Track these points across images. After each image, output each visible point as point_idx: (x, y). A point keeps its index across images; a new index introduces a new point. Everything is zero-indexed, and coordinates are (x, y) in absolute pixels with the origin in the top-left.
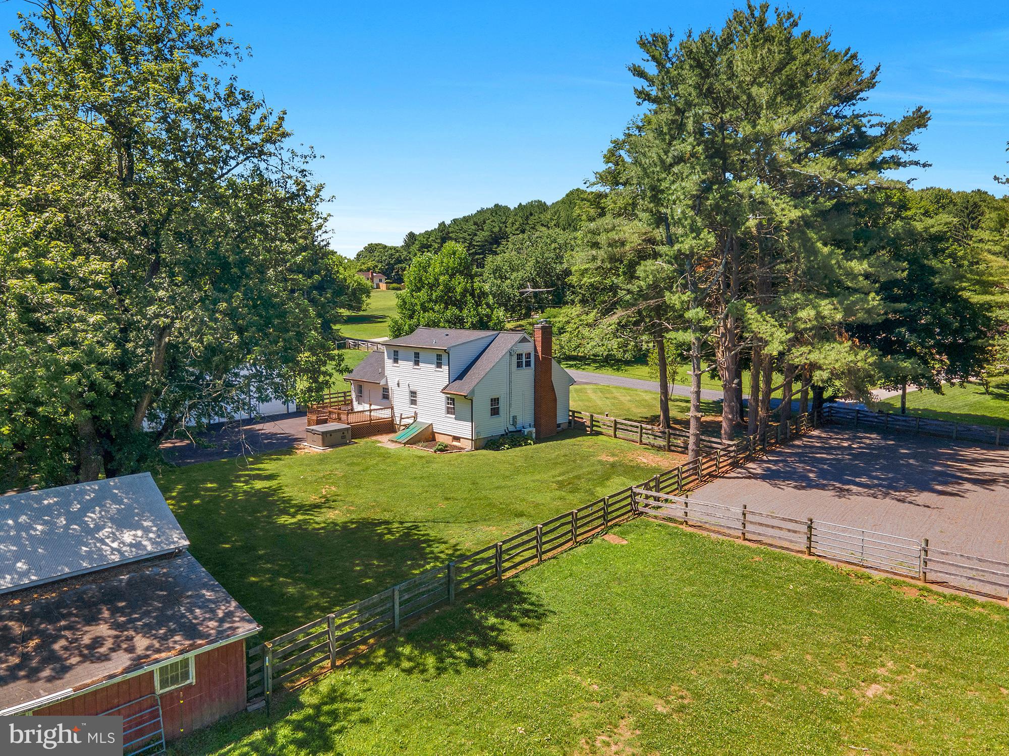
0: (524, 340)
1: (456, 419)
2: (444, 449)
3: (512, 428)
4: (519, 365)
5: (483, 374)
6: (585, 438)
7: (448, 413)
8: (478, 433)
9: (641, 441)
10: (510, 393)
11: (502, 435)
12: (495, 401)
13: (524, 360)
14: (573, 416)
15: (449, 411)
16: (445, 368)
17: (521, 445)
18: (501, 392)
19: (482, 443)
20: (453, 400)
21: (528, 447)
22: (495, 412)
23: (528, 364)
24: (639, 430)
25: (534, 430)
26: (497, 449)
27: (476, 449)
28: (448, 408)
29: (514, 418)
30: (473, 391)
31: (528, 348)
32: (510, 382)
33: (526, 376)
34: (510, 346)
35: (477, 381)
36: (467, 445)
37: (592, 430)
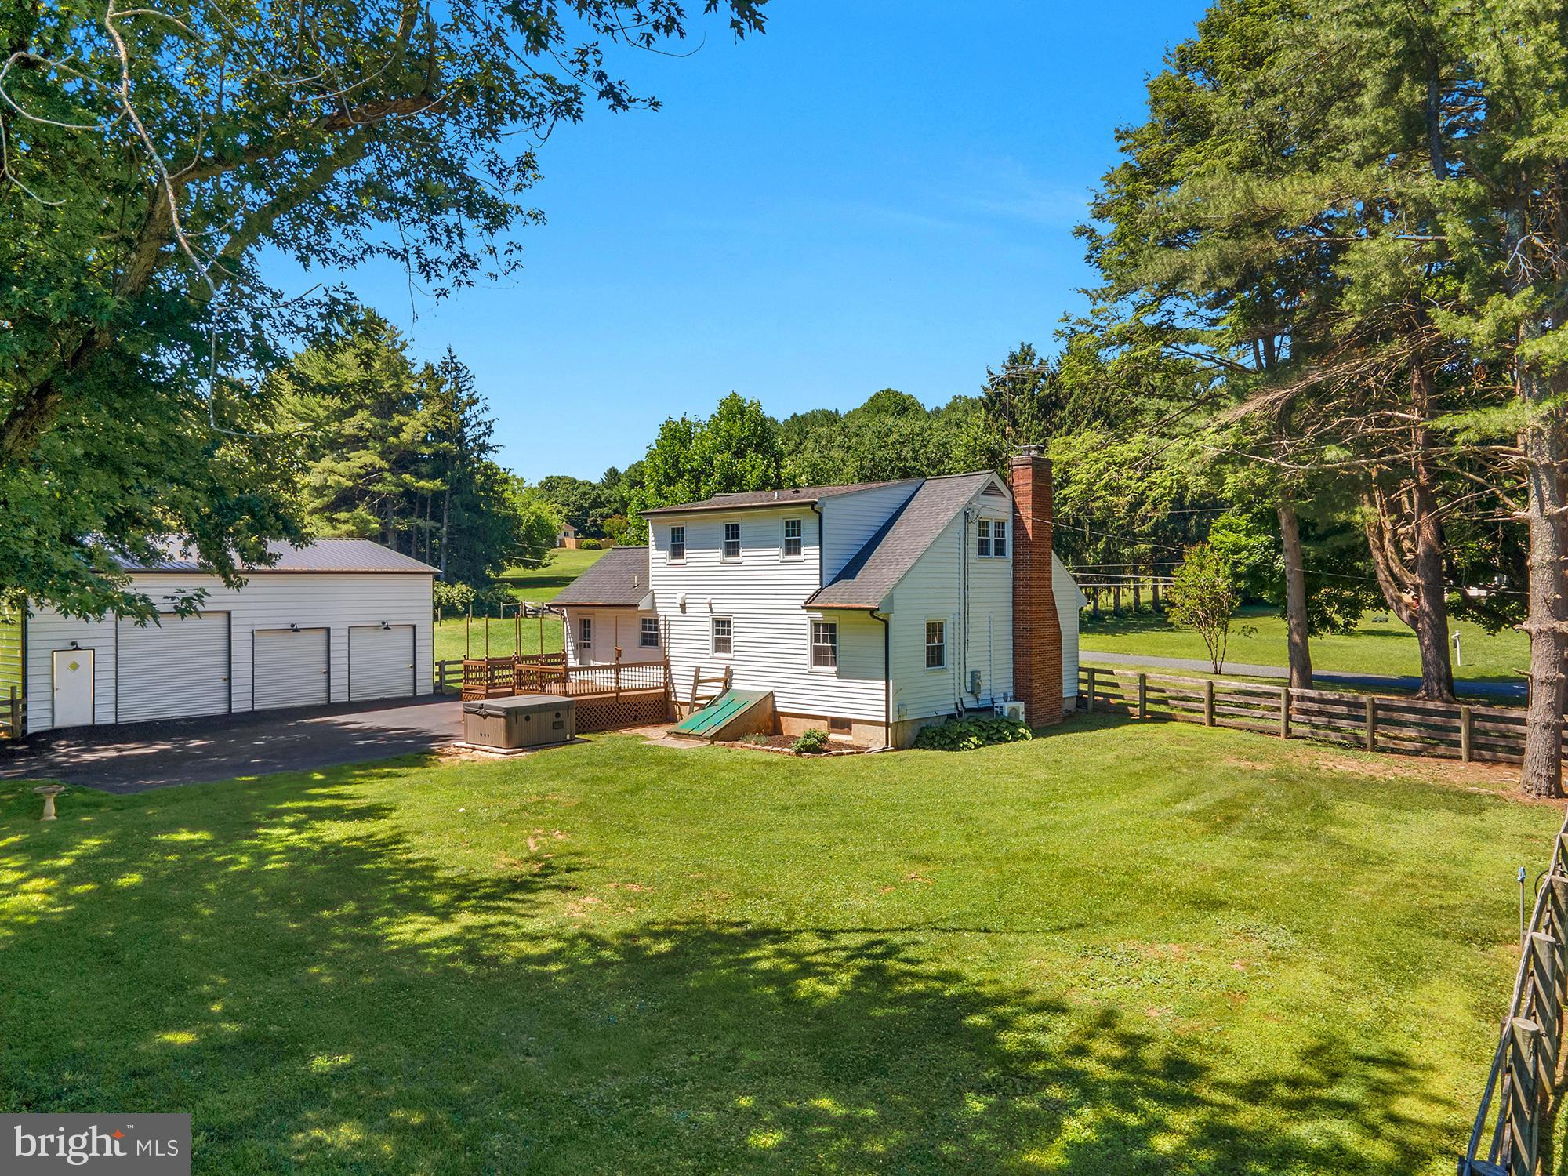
0: (991, 490)
1: (839, 675)
2: (816, 747)
3: (970, 702)
4: (983, 549)
5: (907, 562)
6: (1129, 728)
7: (817, 661)
8: (899, 708)
9: (1288, 730)
10: (966, 614)
11: (951, 717)
12: (934, 630)
13: (992, 537)
14: (1092, 682)
15: (820, 657)
16: (810, 553)
17: (1003, 740)
18: (947, 611)
19: (910, 733)
20: (833, 627)
21: (1022, 743)
22: (935, 657)
23: (1000, 551)
24: (1282, 703)
25: (1021, 706)
26: (952, 745)
27: (898, 748)
28: (817, 650)
29: (975, 675)
30: (889, 600)
31: (998, 509)
32: (966, 586)
33: (996, 575)
34: (963, 501)
35: (898, 575)
36: (876, 739)
37: (1144, 712)
